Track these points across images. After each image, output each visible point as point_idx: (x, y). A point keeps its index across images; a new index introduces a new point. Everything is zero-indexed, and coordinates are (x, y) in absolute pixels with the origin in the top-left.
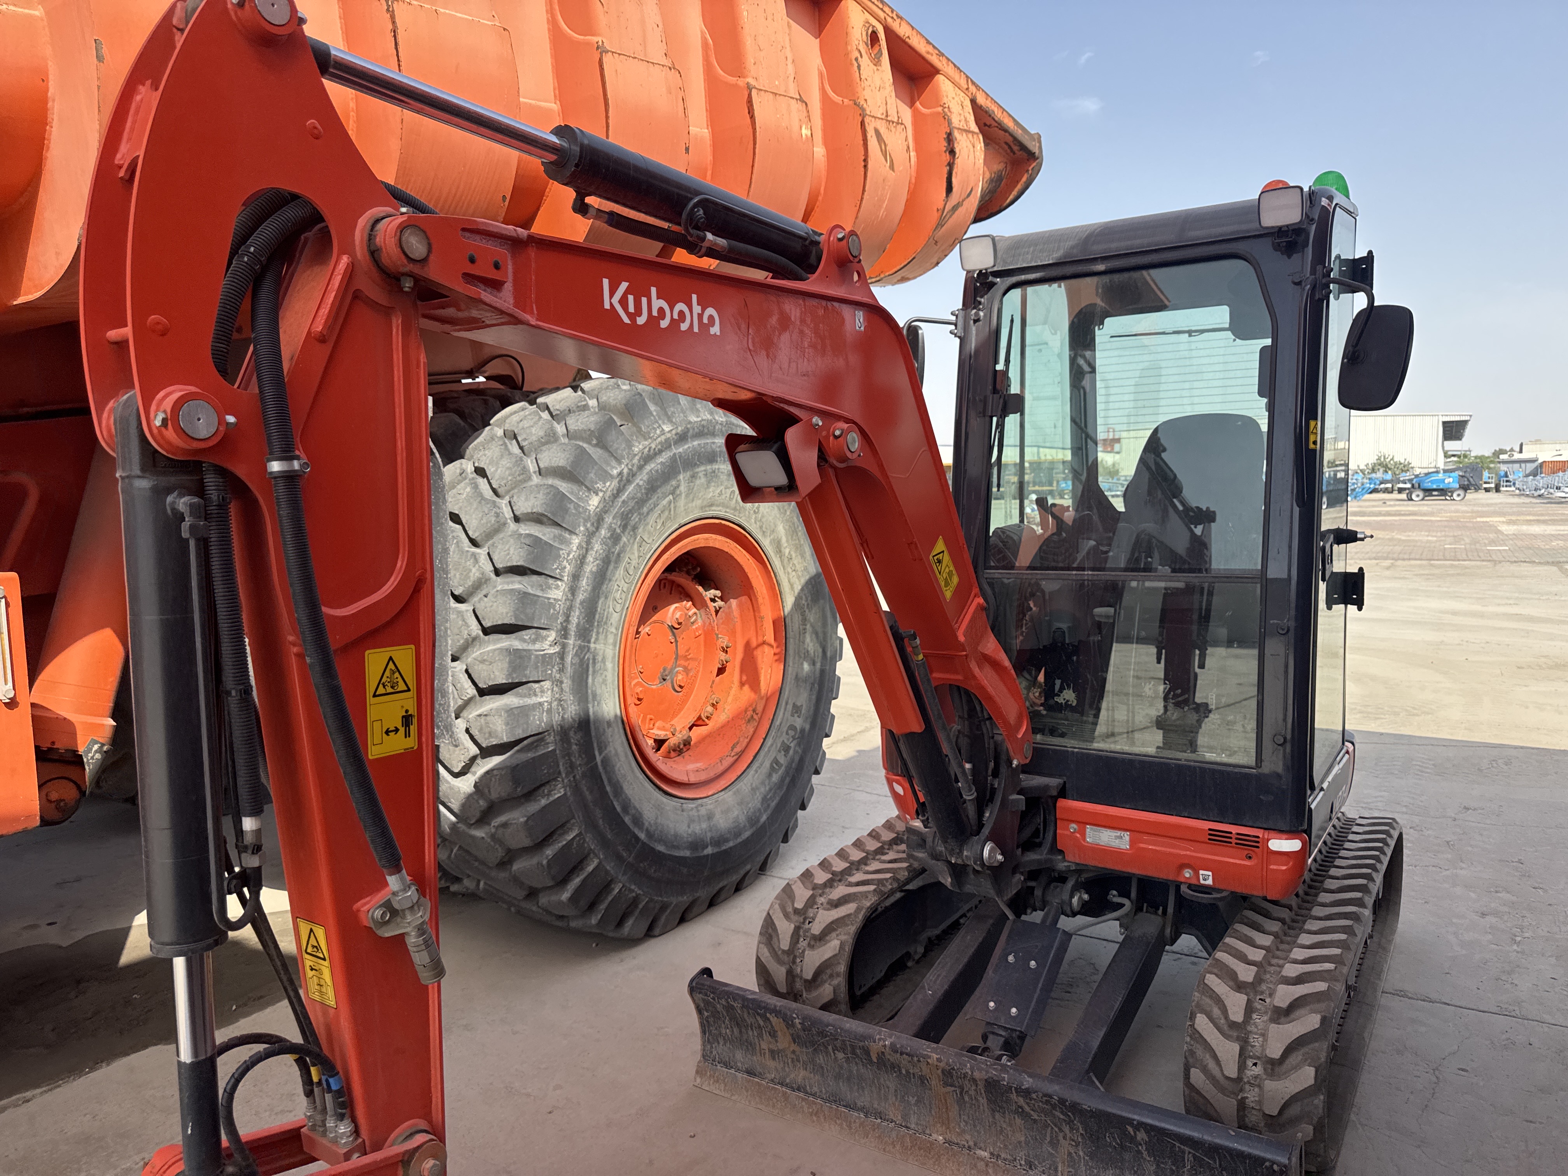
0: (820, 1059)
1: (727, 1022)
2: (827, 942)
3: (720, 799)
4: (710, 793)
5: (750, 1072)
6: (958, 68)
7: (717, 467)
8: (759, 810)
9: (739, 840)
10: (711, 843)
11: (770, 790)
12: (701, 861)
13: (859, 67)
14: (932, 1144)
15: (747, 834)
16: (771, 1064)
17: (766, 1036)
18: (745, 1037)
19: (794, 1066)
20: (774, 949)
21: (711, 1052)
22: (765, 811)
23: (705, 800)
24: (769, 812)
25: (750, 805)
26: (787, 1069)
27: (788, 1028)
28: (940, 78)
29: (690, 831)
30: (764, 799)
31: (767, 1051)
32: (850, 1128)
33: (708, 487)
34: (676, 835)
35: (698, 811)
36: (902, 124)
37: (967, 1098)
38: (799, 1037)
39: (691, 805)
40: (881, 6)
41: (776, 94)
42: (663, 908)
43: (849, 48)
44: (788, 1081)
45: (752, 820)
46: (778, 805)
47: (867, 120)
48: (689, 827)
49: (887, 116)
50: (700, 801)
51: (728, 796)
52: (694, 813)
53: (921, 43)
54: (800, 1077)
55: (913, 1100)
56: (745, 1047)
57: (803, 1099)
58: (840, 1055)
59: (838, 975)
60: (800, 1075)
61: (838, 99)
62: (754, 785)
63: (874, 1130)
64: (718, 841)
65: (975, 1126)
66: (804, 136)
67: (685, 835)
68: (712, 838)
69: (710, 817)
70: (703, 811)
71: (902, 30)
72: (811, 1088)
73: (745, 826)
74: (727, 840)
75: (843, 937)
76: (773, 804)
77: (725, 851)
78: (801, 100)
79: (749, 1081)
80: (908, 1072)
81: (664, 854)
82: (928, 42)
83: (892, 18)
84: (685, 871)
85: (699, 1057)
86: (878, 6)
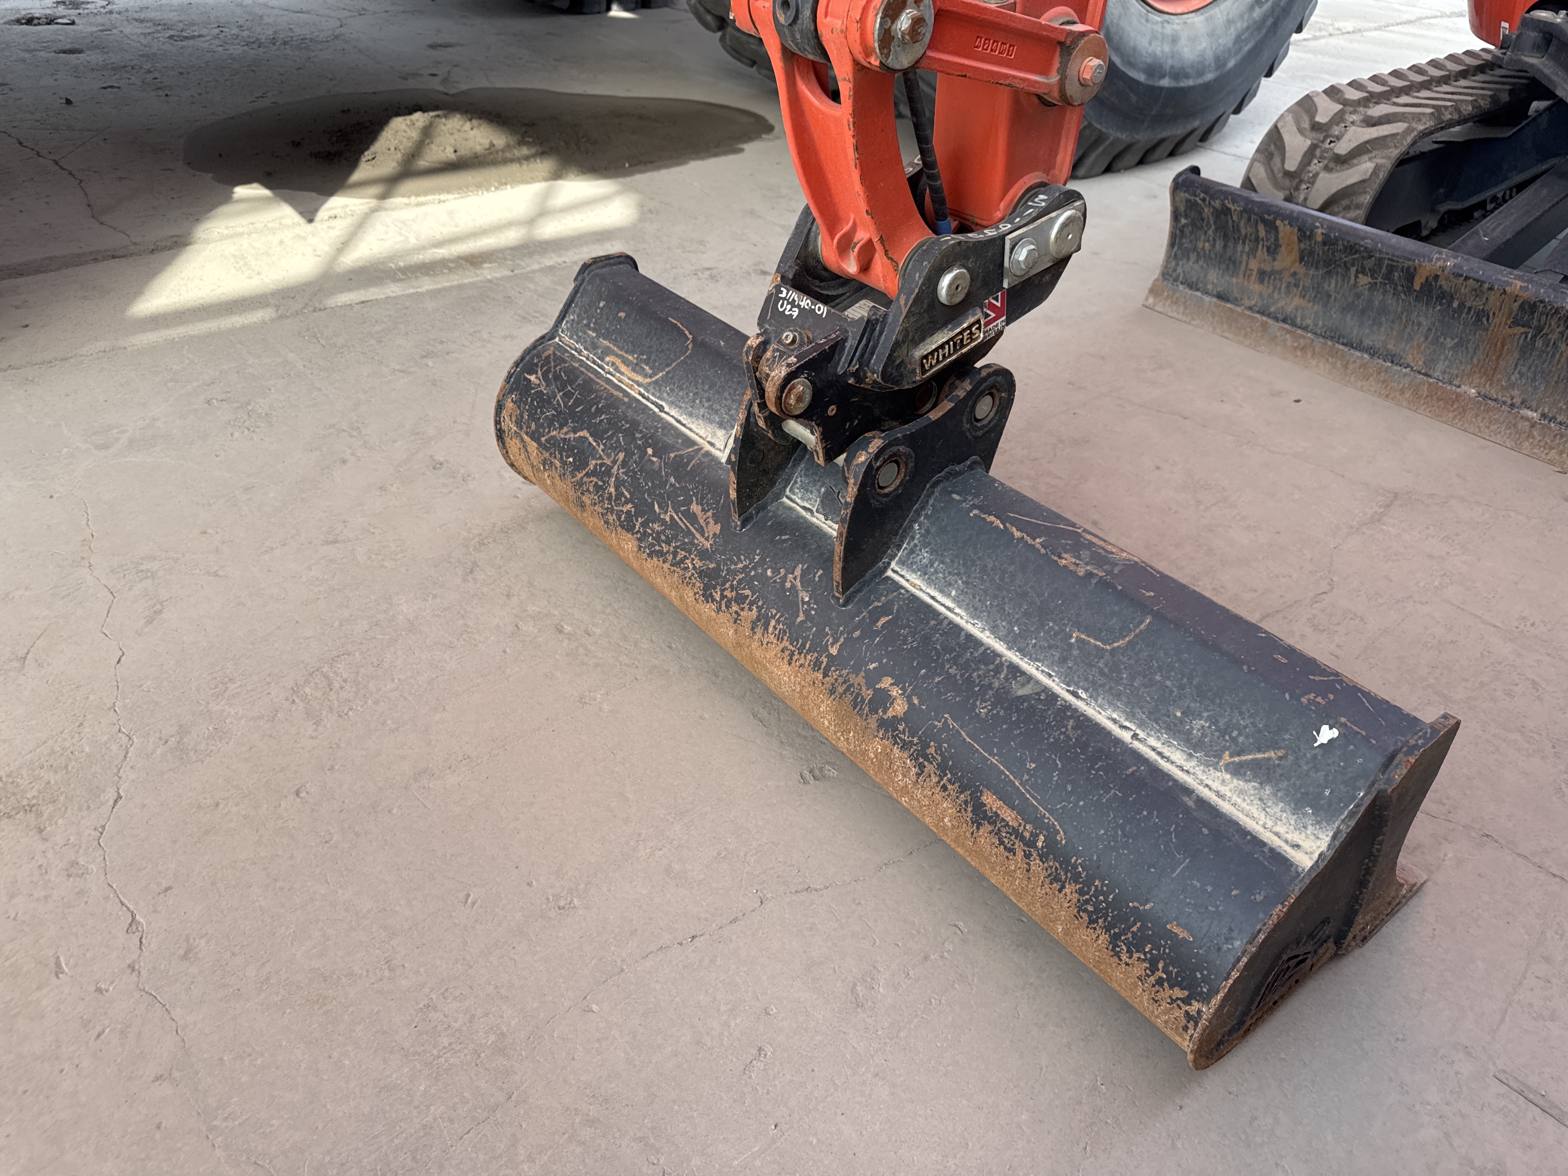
0: (1331, 285)
1: (1210, 232)
2: (1352, 166)
3: (1188, 21)
4: (1179, 10)
5: (1221, 297)
8: (1229, 50)
9: (1200, 81)
10: (1170, 73)
11: (1248, 28)
12: (1153, 92)
14: (1458, 395)
15: (1209, 77)
16: (1255, 287)
17: (1261, 253)
18: (1229, 252)
19: (1288, 292)
20: (1272, 171)
21: (1175, 270)
22: (1236, 54)
23: (1172, 17)
24: (1239, 57)
25: (1221, 41)
26: (1276, 295)
27: (1300, 241)
29: (1150, 50)
30: (1238, 39)
31: (1254, 273)
32: (1346, 367)
34: (1134, 49)
35: (1163, 27)
37: (1539, 343)
38: (1311, 253)
39: (1157, 18)
42: (1100, 139)
44: (1272, 309)
45: (1220, 62)
46: (1250, 52)
48: (1150, 44)
50: (1166, 17)
51: (1197, 20)
52: (1158, 28)
54: (1292, 306)
55: (1449, 343)
56: (1224, 266)
57: (1288, 332)
58: (1364, 280)
59: (1358, 207)
60: (1292, 303)
62: (1231, 16)
63: (1379, 373)
64: (1177, 74)
65: (1534, 380)
67: (1144, 53)
68: (1172, 67)
69: (1175, 39)
70: (1169, 29)
72: (1302, 319)
73: (1210, 66)
74: (1187, 76)
75: (1380, 161)
76: (1246, 49)
77: (1182, 89)
79: (1218, 306)
80: (1462, 305)
81: (1118, 68)
84: (1134, 98)
85: (1156, 274)
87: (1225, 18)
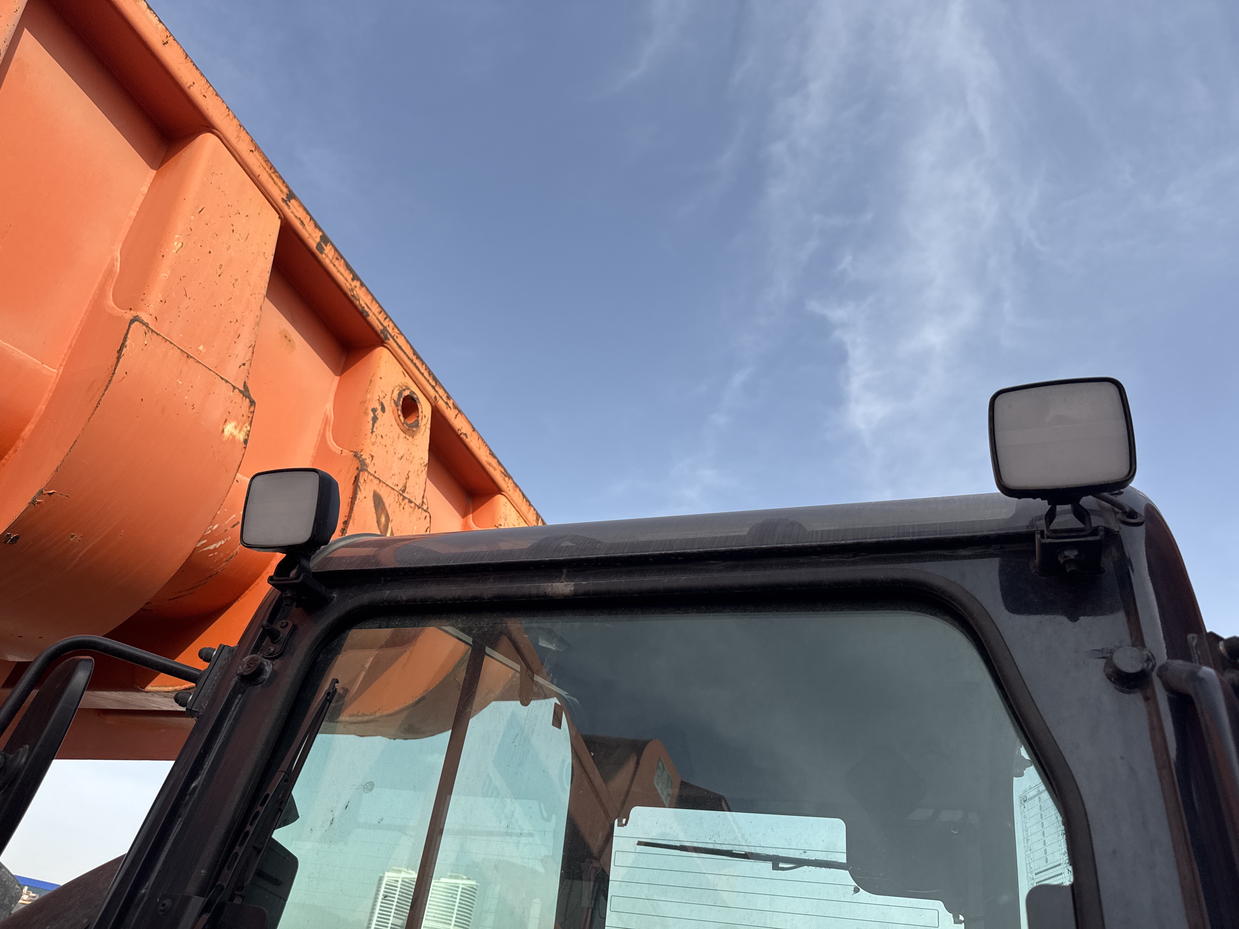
6: (527, 501)
13: (375, 419)
28: (500, 499)
36: (425, 511)
40: (434, 384)
41: (188, 356)
43: (369, 396)
47: (364, 476)
49: (404, 491)
53: (482, 450)
61: (335, 448)
66: (226, 433)
71: (459, 424)
78: (245, 392)
82: (492, 454)
83: (447, 403)
86: (428, 381)
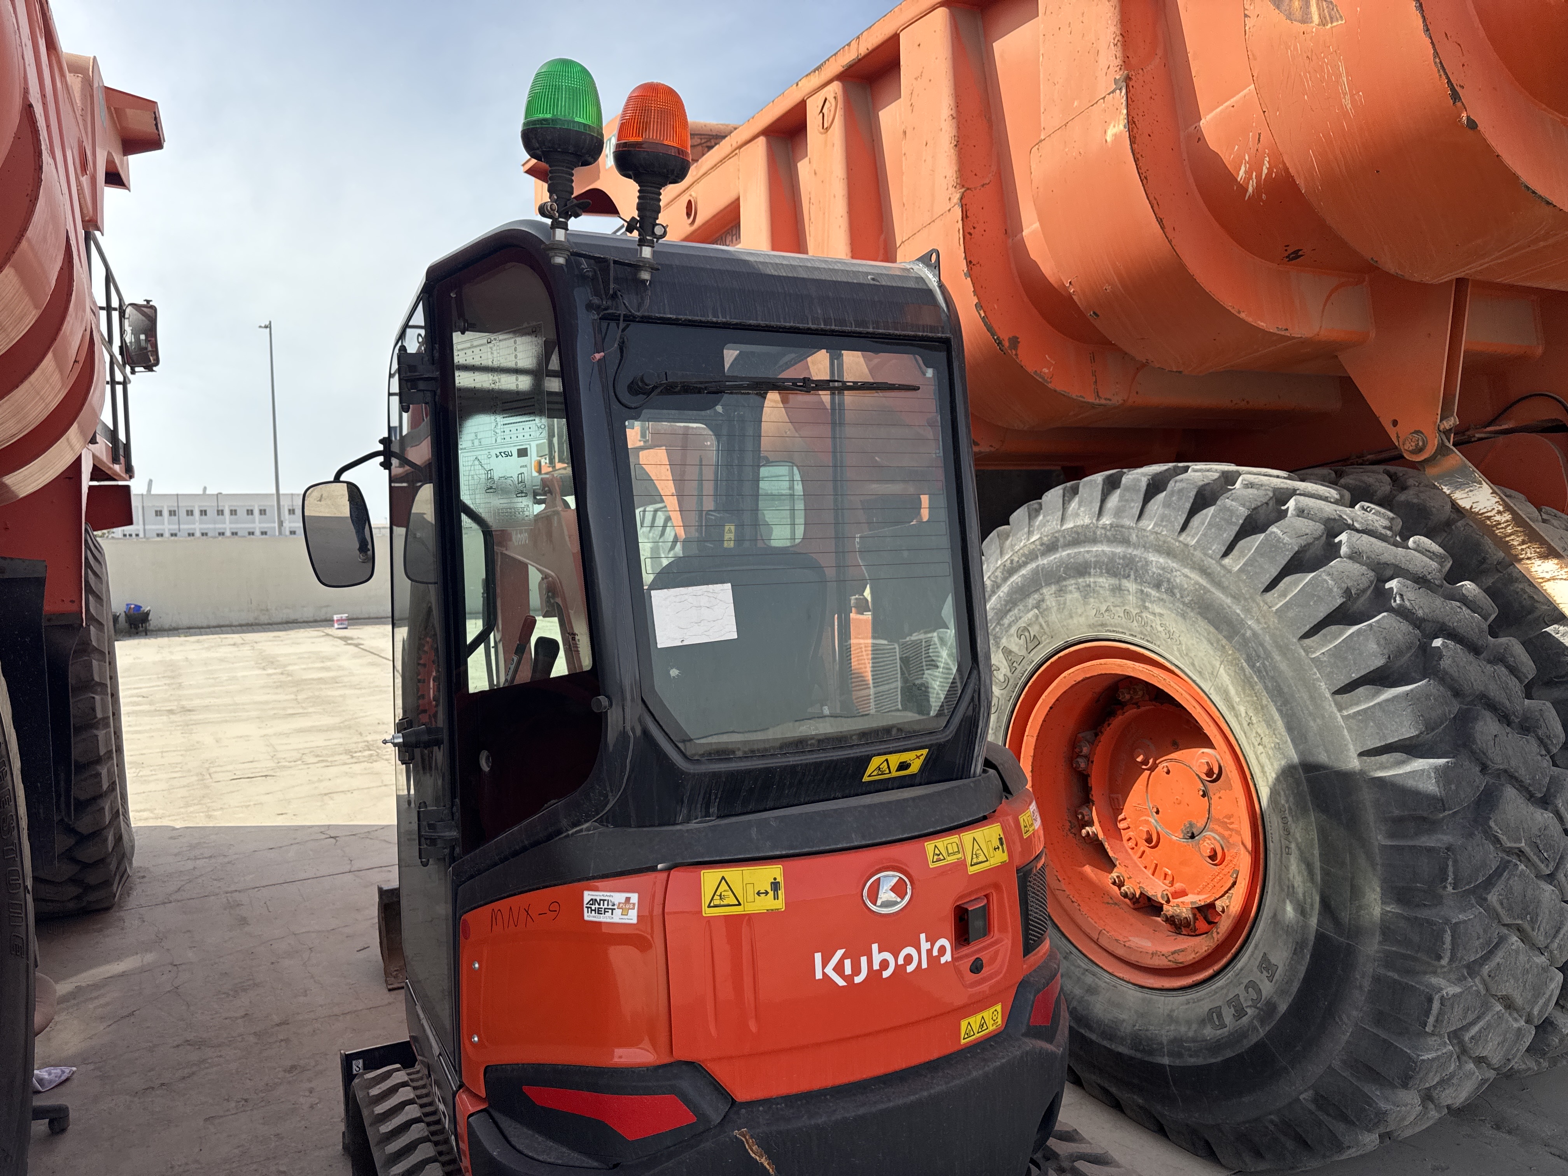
7: (1092, 580)
11: (1194, 1040)
33: (1086, 603)
45: (1140, 1045)
46: (1196, 1067)
50: (1097, 970)
52: (1080, 973)
62: (1174, 1014)
64: (1080, 1020)
68: (1075, 1009)
69: (1092, 991)
73: (1122, 1038)
74: (1091, 1029)
76: (1189, 1059)
87: (1166, 1012)
